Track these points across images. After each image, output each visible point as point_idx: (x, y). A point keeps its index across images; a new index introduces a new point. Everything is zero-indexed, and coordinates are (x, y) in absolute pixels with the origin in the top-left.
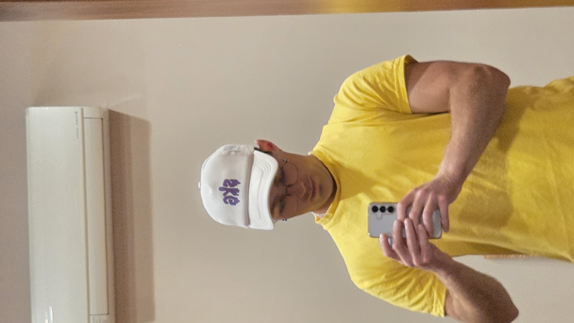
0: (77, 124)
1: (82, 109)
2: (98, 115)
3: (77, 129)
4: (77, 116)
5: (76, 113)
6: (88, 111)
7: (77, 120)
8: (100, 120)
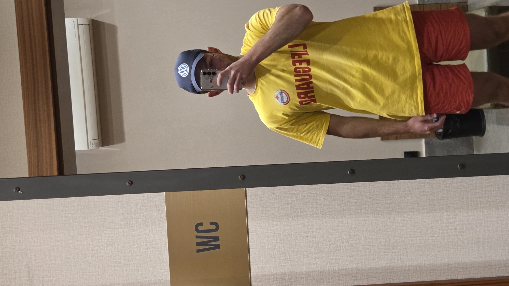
0: (75, 29)
1: (77, 19)
2: (87, 23)
3: (75, 31)
4: (74, 24)
5: (74, 21)
6: (81, 21)
7: (74, 26)
8: (88, 25)
